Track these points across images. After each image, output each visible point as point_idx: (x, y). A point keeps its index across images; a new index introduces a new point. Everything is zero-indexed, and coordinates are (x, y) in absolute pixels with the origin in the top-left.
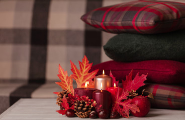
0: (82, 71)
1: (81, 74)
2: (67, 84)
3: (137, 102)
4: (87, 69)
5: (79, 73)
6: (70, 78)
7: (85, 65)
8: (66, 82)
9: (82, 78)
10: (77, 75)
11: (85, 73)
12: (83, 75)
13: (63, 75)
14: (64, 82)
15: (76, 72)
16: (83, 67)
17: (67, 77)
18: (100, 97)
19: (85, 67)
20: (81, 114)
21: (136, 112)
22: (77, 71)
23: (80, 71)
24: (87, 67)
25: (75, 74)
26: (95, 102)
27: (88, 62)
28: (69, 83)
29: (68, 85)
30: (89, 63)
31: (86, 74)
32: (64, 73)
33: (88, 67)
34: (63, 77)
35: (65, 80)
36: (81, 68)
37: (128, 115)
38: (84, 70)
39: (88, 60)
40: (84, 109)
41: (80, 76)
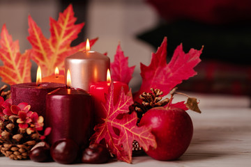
0: (54, 41)
1: (53, 50)
2: (17, 71)
3: (155, 121)
4: (68, 37)
5: (46, 48)
6: (24, 58)
7: (64, 28)
8: (16, 67)
9: (54, 59)
10: (43, 51)
11: (62, 47)
12: (57, 51)
13: (9, 50)
14: (11, 66)
15: (40, 45)
16: (59, 33)
17: (19, 55)
18: (62, 106)
19: (63, 33)
20: (9, 150)
21: (150, 147)
22: (42, 41)
23: (50, 42)
24: (68, 32)
25: (38, 48)
26: (41, 120)
27: (74, 20)
28: (22, 69)
29: (19, 75)
30: (76, 23)
31: (64, 50)
32: (11, 45)
33: (72, 34)
34: (8, 55)
35: (13, 62)
36: (53, 35)
37: (130, 155)
38: (61, 41)
39: (75, 16)
40: (16, 137)
41: (50, 53)
